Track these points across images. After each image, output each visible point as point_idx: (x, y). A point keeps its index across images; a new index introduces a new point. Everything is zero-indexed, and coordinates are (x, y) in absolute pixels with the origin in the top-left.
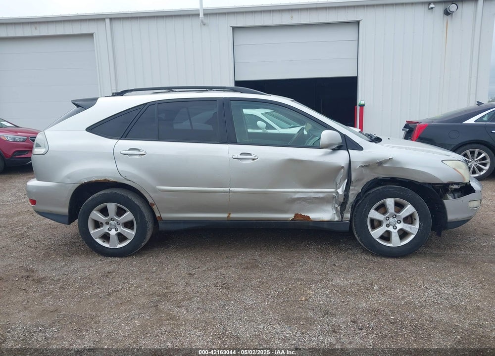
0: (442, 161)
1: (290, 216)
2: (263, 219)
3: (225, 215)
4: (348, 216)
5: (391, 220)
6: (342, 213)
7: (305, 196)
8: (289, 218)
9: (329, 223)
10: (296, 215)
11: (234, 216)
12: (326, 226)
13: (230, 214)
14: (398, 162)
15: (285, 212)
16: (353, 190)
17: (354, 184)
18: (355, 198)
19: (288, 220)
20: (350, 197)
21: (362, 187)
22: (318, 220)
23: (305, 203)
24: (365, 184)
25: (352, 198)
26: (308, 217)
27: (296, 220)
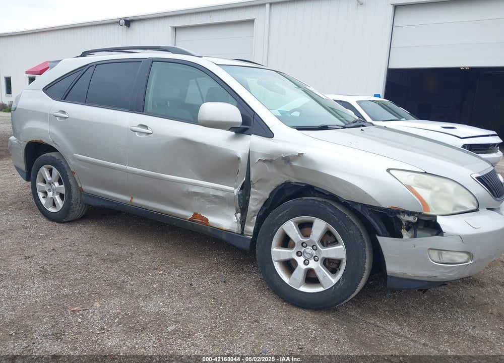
0: (388, 170)
1: (188, 214)
2: (161, 211)
3: (127, 199)
4: (250, 228)
5: (309, 249)
6: (243, 222)
7: (202, 192)
8: (187, 217)
9: (228, 233)
10: (195, 214)
11: (137, 201)
12: (224, 237)
13: (132, 198)
14: (311, 161)
15: (183, 208)
16: (255, 193)
17: (256, 185)
18: (260, 206)
19: (186, 219)
20: (250, 202)
21: (270, 192)
22: (216, 226)
23: (204, 200)
24: (274, 187)
25: (254, 205)
26: (207, 220)
27: (194, 221)
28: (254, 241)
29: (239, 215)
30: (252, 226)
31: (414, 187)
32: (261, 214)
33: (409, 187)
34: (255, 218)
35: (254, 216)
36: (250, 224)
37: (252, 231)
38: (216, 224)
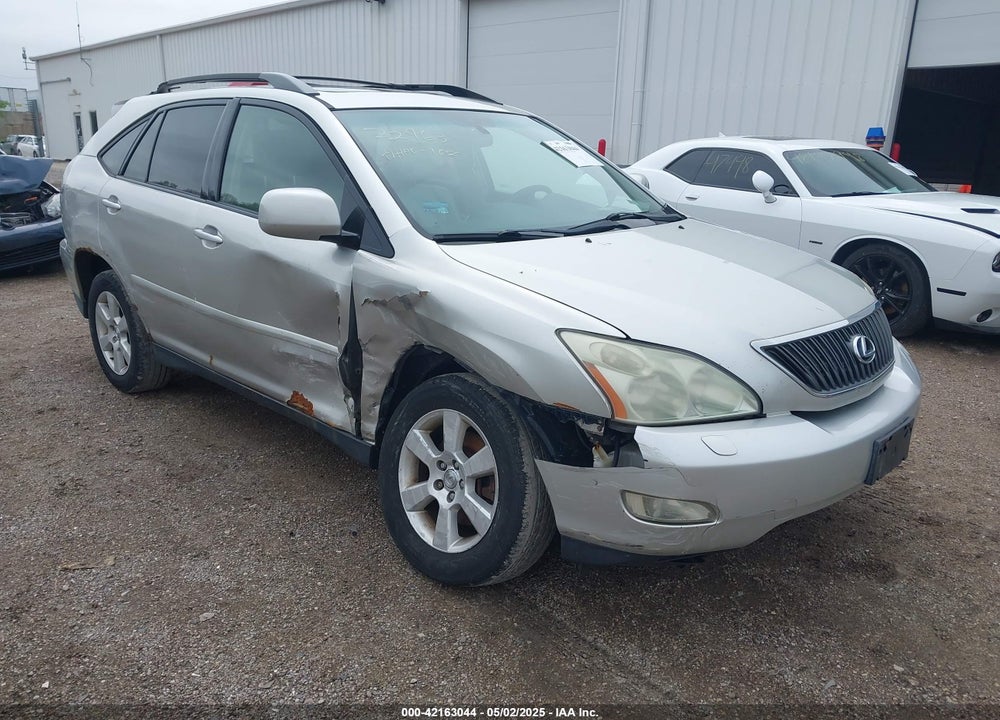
0: (558, 332)
1: (284, 393)
3: (204, 357)
4: (370, 427)
5: (450, 471)
6: (357, 415)
7: (299, 354)
8: (283, 397)
9: (339, 431)
10: (295, 394)
11: (218, 364)
12: (335, 440)
13: (211, 357)
14: (439, 308)
15: (278, 381)
16: (371, 362)
17: (370, 347)
18: (382, 386)
19: (283, 402)
20: (363, 379)
21: (394, 361)
22: (323, 419)
23: (304, 369)
24: (400, 353)
25: (373, 384)
26: (311, 405)
27: (295, 407)
28: (375, 451)
29: (351, 400)
30: (373, 422)
31: (598, 368)
32: (386, 401)
33: (589, 368)
34: (377, 408)
35: (374, 405)
36: (369, 419)
37: (373, 433)
38: (323, 416)
